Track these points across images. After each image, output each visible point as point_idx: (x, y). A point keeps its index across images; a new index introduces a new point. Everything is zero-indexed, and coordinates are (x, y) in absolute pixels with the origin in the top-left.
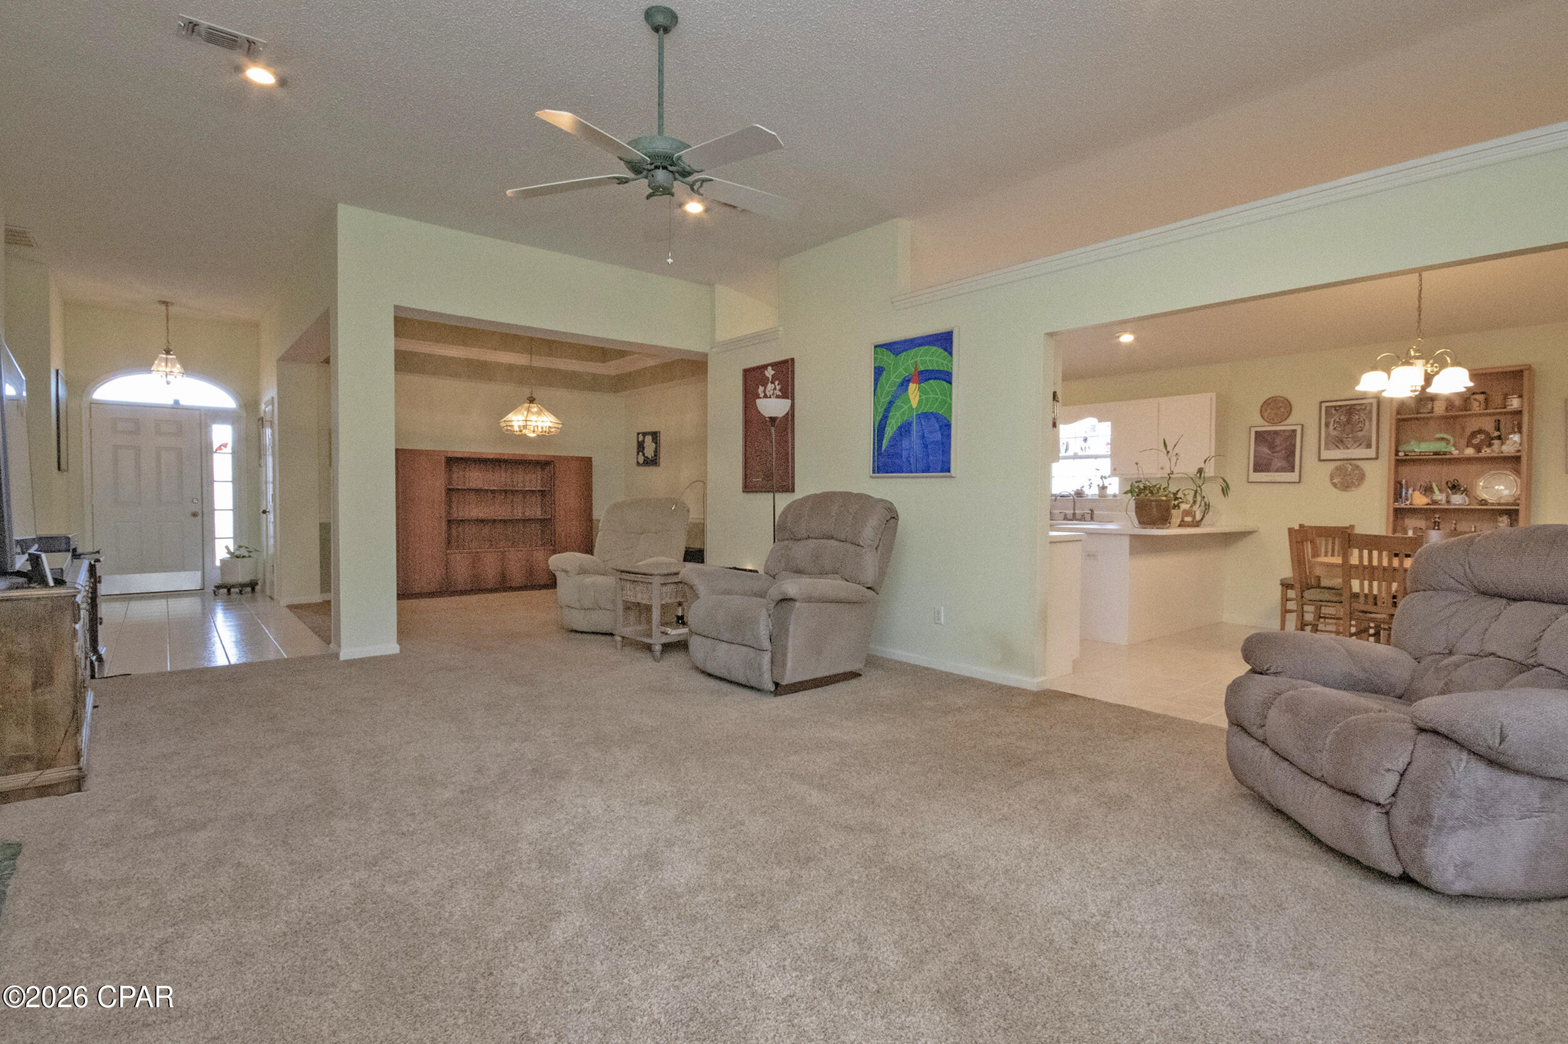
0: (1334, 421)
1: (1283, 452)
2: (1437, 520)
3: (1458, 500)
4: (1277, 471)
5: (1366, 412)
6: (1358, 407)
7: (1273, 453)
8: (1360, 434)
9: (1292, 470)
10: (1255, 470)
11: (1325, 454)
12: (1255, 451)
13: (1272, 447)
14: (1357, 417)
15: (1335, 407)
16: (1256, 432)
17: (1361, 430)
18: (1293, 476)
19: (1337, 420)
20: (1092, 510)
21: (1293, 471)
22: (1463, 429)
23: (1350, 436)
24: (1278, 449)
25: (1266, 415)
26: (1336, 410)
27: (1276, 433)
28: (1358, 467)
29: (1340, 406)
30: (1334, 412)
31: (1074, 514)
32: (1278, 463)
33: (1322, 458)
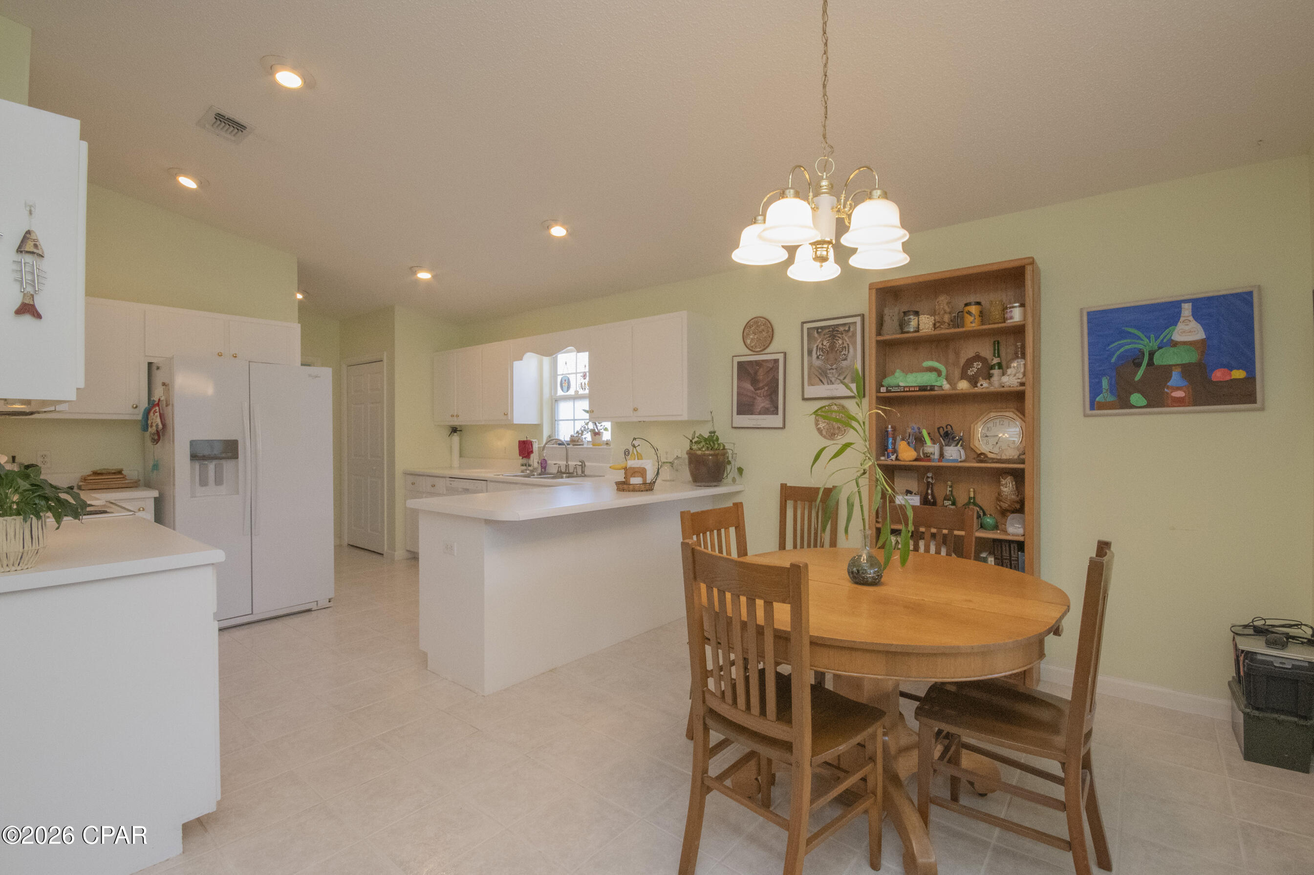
0: (817, 346)
1: (766, 388)
2: (930, 480)
3: (953, 453)
4: (760, 414)
5: (850, 334)
6: (841, 329)
7: (756, 390)
8: (844, 363)
9: (775, 412)
10: (739, 413)
11: (810, 392)
12: (738, 387)
13: (754, 381)
14: (840, 342)
15: (817, 328)
16: (739, 363)
17: (846, 359)
18: (774, 420)
19: (820, 346)
20: (583, 462)
21: (777, 414)
22: (957, 354)
23: (834, 367)
24: (761, 385)
25: (748, 341)
26: (818, 332)
27: (758, 363)
28: (843, 407)
29: (822, 328)
30: (816, 335)
31: (567, 466)
32: (762, 403)
33: (806, 397)
